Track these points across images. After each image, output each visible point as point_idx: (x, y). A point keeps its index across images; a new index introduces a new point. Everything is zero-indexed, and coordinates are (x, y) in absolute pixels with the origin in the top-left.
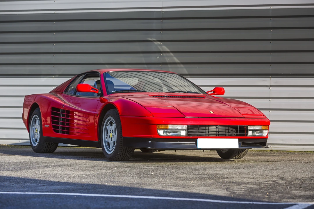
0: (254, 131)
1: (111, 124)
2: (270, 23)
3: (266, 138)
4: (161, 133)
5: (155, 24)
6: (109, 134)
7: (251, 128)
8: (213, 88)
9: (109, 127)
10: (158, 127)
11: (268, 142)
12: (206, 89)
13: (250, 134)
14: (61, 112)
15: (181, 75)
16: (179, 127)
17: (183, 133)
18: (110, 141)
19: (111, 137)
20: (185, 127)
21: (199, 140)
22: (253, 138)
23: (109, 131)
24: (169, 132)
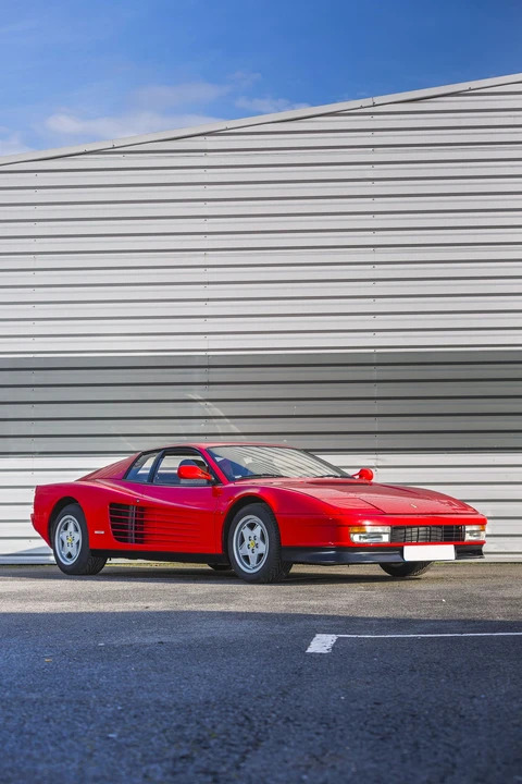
0: (471, 532)
1: (252, 526)
2: (374, 373)
3: (482, 543)
4: (356, 538)
5: (197, 376)
6: (247, 542)
7: (468, 528)
8: (358, 471)
9: (247, 532)
10: (351, 530)
11: (485, 549)
12: (351, 472)
13: (468, 538)
14: (132, 510)
15: (306, 451)
16: (379, 529)
17: (386, 539)
18: (249, 553)
19: (251, 547)
20: (387, 529)
21: (406, 549)
22: (472, 543)
23: (246, 538)
24: (365, 538)
